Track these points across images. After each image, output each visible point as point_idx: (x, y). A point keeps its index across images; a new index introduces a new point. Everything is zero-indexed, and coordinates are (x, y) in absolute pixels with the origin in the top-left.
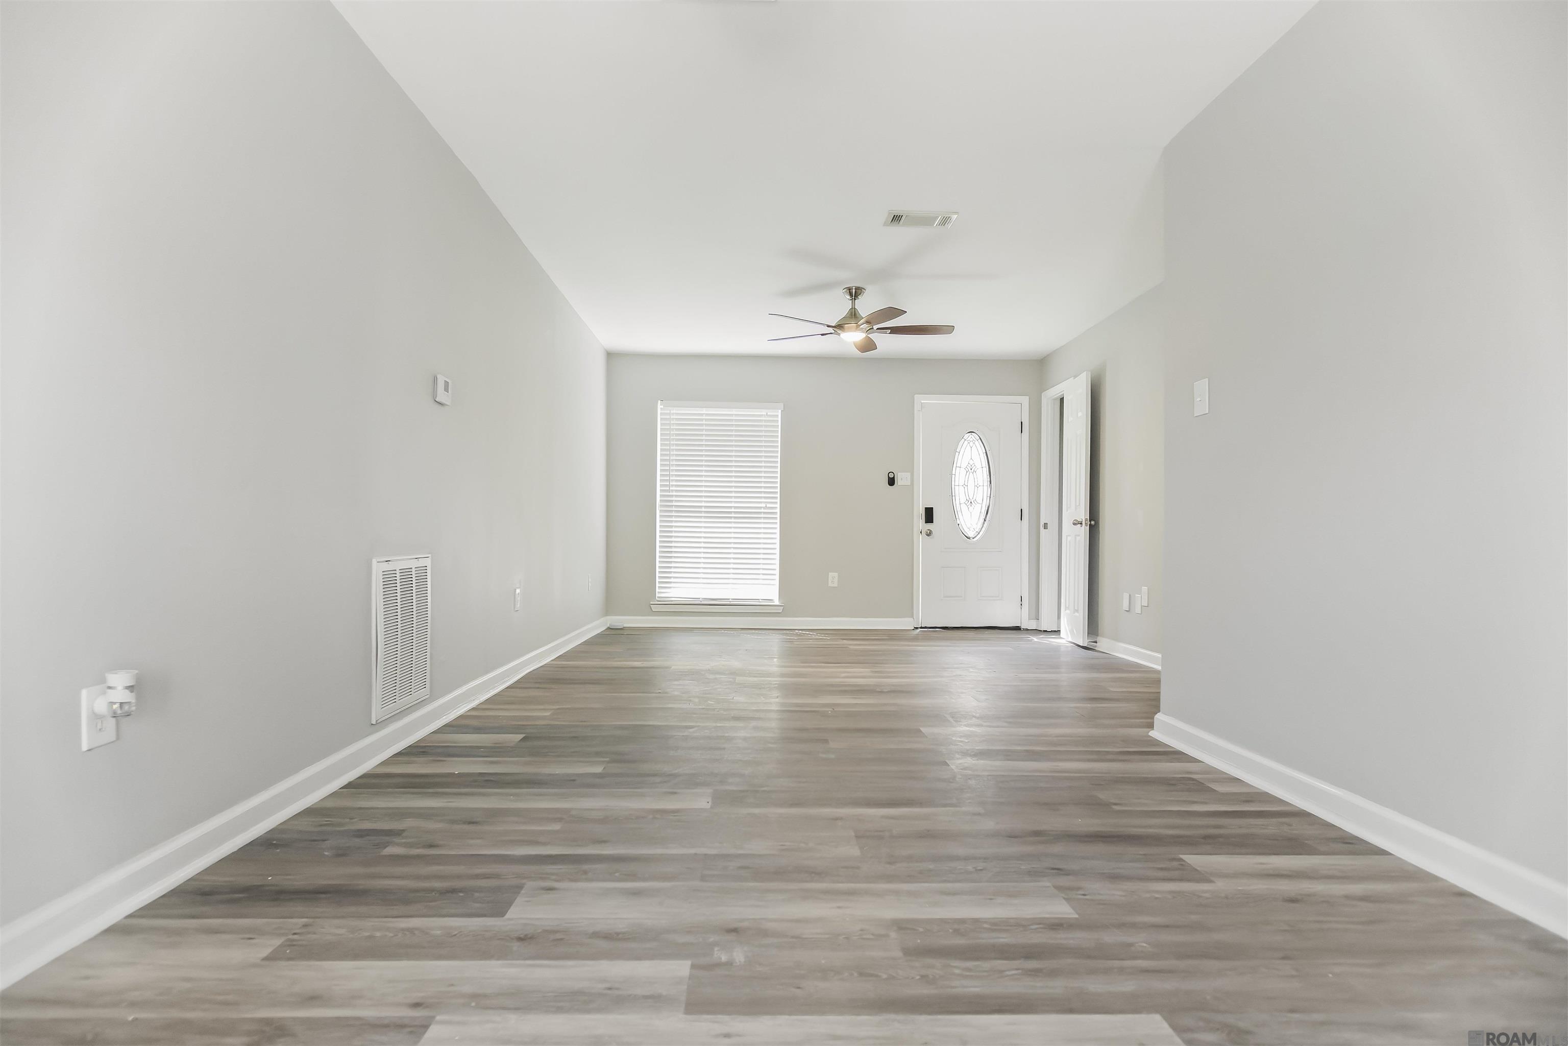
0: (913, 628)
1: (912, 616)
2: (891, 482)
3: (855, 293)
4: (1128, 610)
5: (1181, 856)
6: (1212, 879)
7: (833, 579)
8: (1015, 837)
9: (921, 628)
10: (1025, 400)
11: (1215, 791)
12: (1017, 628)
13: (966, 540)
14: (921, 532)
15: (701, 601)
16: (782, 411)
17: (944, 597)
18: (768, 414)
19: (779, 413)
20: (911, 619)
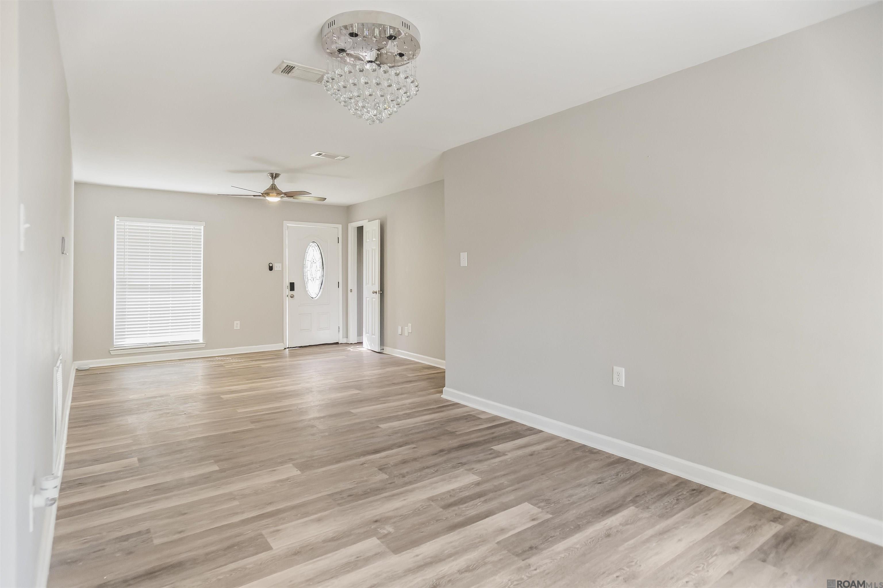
0: (284, 349)
1: (283, 342)
2: (271, 268)
3: (274, 176)
4: (401, 334)
5: (492, 448)
6: (506, 453)
7: (237, 325)
8: (436, 454)
9: (288, 348)
10: (340, 226)
11: (481, 418)
12: (337, 343)
13: (312, 299)
14: (288, 296)
15: (148, 345)
16: (204, 226)
17: (300, 330)
18: (195, 228)
19: (202, 228)
20: (282, 344)
